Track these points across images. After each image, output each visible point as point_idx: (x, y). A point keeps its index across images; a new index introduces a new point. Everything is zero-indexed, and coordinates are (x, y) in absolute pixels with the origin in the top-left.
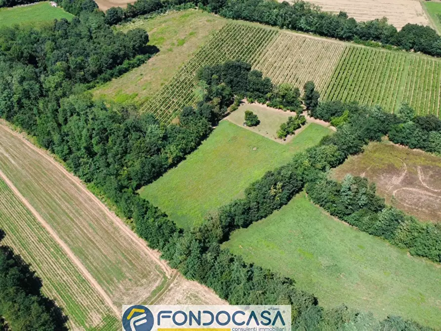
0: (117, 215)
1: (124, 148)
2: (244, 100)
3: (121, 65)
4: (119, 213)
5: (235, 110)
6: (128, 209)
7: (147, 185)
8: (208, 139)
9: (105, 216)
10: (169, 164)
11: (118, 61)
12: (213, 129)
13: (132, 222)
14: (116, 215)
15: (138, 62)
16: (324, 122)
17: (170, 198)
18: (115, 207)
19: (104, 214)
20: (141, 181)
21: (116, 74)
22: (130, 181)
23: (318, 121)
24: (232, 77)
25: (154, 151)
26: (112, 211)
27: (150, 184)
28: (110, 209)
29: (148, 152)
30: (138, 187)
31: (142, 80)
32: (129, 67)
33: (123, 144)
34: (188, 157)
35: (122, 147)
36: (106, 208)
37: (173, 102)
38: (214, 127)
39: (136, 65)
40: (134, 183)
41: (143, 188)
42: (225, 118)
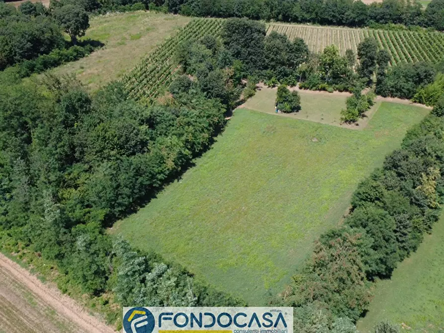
0: (65, 291)
1: (66, 149)
2: (261, 84)
3: (47, 54)
4: (69, 285)
5: (251, 96)
6: (94, 267)
7: (125, 217)
8: (223, 133)
9: (30, 298)
10: (167, 172)
11: (42, 49)
12: (227, 120)
13: (107, 302)
14: (59, 292)
15: (75, 54)
16: (399, 100)
17: (188, 237)
18: (56, 273)
19: (28, 293)
20: (113, 207)
21: (39, 66)
22: (87, 210)
23: (389, 99)
24: (239, 47)
25: (136, 145)
26: (48, 283)
27: (133, 216)
28: (43, 280)
29: (122, 147)
30: (108, 222)
31: (84, 73)
32: (60, 59)
33: (66, 137)
34: (198, 161)
35: (63, 146)
36: (34, 278)
37: (144, 93)
38: (227, 118)
39: (72, 57)
40: (100, 213)
41: (118, 223)
42: (240, 107)
